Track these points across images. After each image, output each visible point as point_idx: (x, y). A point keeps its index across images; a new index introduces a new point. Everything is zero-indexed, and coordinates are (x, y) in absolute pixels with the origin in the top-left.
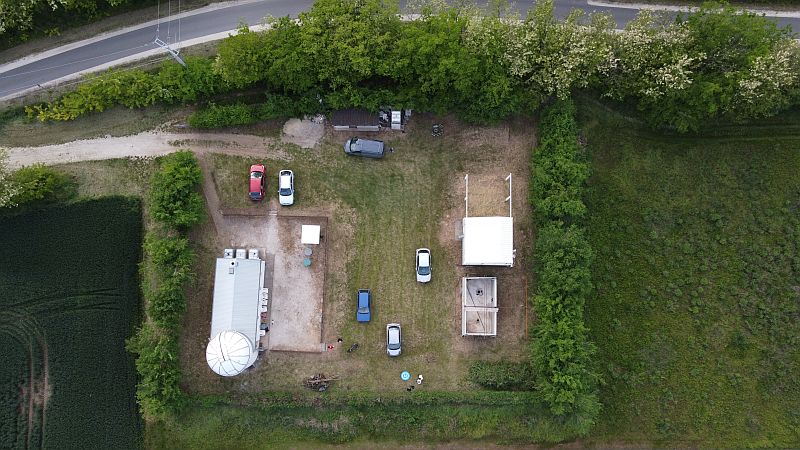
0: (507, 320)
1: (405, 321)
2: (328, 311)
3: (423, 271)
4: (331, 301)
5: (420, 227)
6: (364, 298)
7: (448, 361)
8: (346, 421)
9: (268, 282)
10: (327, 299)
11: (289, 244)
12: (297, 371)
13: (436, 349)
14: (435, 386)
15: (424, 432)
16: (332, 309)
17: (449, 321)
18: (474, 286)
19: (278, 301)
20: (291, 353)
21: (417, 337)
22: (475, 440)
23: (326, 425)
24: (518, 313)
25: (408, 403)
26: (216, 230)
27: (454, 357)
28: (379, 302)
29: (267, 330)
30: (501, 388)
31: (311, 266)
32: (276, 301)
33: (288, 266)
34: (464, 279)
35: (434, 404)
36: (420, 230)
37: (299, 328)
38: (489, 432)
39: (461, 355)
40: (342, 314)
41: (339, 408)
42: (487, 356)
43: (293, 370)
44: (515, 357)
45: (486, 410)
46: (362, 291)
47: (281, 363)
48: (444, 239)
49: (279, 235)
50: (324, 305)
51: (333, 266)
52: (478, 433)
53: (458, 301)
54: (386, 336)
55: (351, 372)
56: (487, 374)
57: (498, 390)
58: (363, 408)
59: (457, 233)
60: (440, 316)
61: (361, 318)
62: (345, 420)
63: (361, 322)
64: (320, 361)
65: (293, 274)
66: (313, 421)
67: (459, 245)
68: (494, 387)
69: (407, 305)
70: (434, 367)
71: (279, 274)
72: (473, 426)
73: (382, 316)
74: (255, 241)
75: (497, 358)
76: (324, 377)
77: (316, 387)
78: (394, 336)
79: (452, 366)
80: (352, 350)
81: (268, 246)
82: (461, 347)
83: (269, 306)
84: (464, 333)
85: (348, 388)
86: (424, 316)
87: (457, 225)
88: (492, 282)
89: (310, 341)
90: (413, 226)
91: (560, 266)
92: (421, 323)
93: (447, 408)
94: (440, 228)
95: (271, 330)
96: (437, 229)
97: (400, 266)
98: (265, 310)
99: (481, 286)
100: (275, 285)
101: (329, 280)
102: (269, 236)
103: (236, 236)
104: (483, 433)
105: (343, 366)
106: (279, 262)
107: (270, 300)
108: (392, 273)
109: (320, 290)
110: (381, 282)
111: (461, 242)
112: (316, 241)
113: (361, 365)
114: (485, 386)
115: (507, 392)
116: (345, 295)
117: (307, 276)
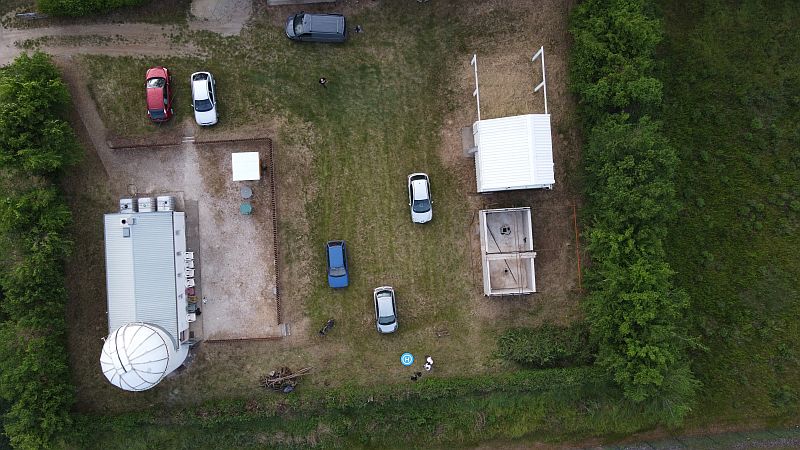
0: (548, 267)
1: (400, 282)
2: (285, 278)
3: (421, 206)
4: (289, 262)
5: (410, 142)
6: (336, 254)
7: (466, 332)
8: (327, 430)
9: (193, 243)
10: (281, 260)
11: (218, 182)
12: (249, 367)
13: (448, 317)
14: (451, 370)
15: (441, 436)
16: (291, 274)
17: (463, 275)
18: (496, 221)
19: (211, 268)
20: (237, 342)
21: (420, 302)
22: (514, 439)
23: (298, 439)
24: (563, 255)
25: (414, 397)
26: (105, 171)
27: (475, 327)
28: (360, 256)
29: (198, 313)
30: (547, 366)
31: (254, 213)
32: (207, 270)
33: (219, 217)
34: (483, 215)
35: (452, 396)
36: (411, 147)
37: (245, 306)
38: (534, 427)
39: (485, 322)
40: (307, 279)
41: (315, 414)
42: (523, 321)
43: (244, 365)
44: (564, 319)
45: (527, 397)
46: (332, 244)
47: (225, 357)
48: (447, 157)
49: (202, 172)
50: (278, 269)
51: (287, 210)
52: (518, 431)
53: (474, 245)
54: (373, 306)
55: (327, 360)
56: (525, 348)
57: (542, 368)
58: (349, 412)
59: (466, 146)
60: (450, 269)
61: (333, 282)
62: (325, 429)
63: (336, 289)
64: (282, 350)
65: (229, 227)
66: (279, 436)
67: (470, 163)
68: (536, 365)
69: (401, 257)
70: (448, 343)
71: (207, 229)
72: (508, 420)
73: (366, 276)
74: (167, 184)
75: (536, 322)
76: (288, 372)
77: (279, 388)
78: (385, 305)
79: (473, 339)
80: (326, 330)
81: (187, 189)
82: (485, 311)
83: (198, 277)
84: (488, 291)
85: (326, 384)
86: (427, 272)
87: (465, 134)
88: (524, 213)
89: (264, 324)
90: (400, 141)
91: (630, 181)
92: (424, 282)
93: (471, 400)
94: (440, 141)
95: (205, 312)
96: (435, 142)
97: (386, 201)
98: (192, 283)
99: (507, 221)
100: (204, 246)
101: (283, 232)
102: (186, 175)
103: (137, 179)
104: (525, 429)
105: (316, 354)
106: (205, 211)
107: (197, 268)
108: (375, 213)
109: (271, 247)
110: (359, 228)
111: (472, 159)
112: (256, 176)
113: (342, 349)
114: (523, 364)
115: (556, 371)
116: (308, 251)
117: (249, 228)
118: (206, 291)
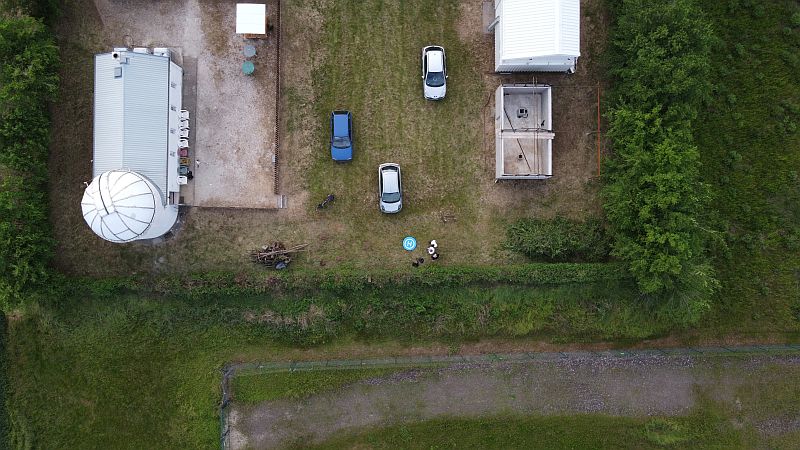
0: (565, 157)
1: (407, 161)
2: (285, 146)
3: (434, 79)
4: (291, 129)
5: (427, 14)
6: (341, 124)
7: (474, 219)
8: (320, 313)
9: (189, 101)
10: (282, 127)
11: (220, 38)
12: (240, 239)
13: (455, 202)
14: (455, 259)
15: (440, 327)
16: (292, 143)
17: (474, 159)
18: (513, 104)
19: (206, 131)
20: (230, 211)
21: (426, 185)
22: (517, 336)
23: (289, 320)
24: (582, 145)
25: (415, 283)
26: (100, 20)
27: (484, 214)
28: (366, 131)
29: (190, 177)
30: (557, 259)
31: (254, 75)
32: (203, 132)
33: (219, 76)
34: (500, 91)
35: (455, 284)
36: (428, 20)
37: (240, 173)
38: (539, 325)
39: (495, 210)
40: (308, 150)
41: (308, 293)
42: (535, 212)
43: (235, 237)
44: (579, 212)
45: (534, 293)
46: (336, 113)
47: (215, 226)
48: (465, 32)
49: (203, 27)
50: (278, 137)
51: (292, 74)
52: (522, 328)
53: (489, 128)
54: (377, 182)
55: (325, 239)
56: (534, 238)
57: (553, 261)
58: (345, 293)
59: (486, 23)
60: (461, 151)
61: (337, 154)
62: (318, 312)
63: (338, 162)
64: (277, 224)
65: (229, 88)
66: (269, 314)
67: (489, 41)
68: (546, 257)
69: (410, 134)
70: (454, 229)
71: (205, 89)
72: (514, 316)
73: (371, 152)
74: (165, 38)
75: (549, 214)
76: (282, 247)
77: (270, 263)
78: (390, 181)
79: (481, 228)
80: (325, 205)
81: (186, 45)
82: (496, 198)
83: (192, 138)
84: (500, 173)
85: (322, 264)
86: (436, 152)
87: (487, 7)
88: (542, 94)
89: (260, 194)
90: (416, 12)
92: (432, 162)
93: (474, 291)
94: (459, 15)
95: (197, 176)
96: (454, 17)
97: (397, 75)
98: (186, 144)
99: (524, 104)
100: (201, 107)
101: (286, 97)
102: (187, 30)
103: (133, 30)
104: (531, 326)
105: (313, 231)
106: (204, 69)
107: (192, 129)
108: (384, 86)
109: (272, 113)
110: (367, 101)
111: (492, 36)
112: (262, 30)
113: (341, 228)
114: (533, 256)
115: (568, 265)
116: (311, 120)
117: (249, 90)
118: (200, 154)
